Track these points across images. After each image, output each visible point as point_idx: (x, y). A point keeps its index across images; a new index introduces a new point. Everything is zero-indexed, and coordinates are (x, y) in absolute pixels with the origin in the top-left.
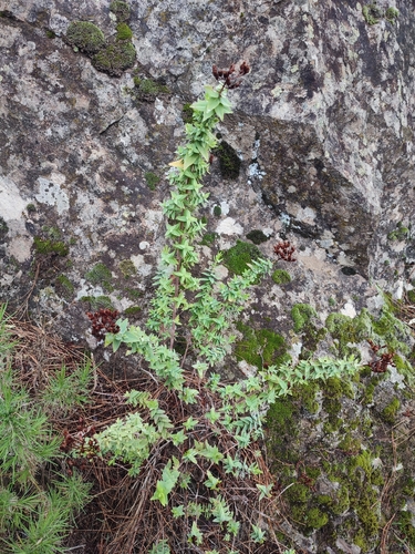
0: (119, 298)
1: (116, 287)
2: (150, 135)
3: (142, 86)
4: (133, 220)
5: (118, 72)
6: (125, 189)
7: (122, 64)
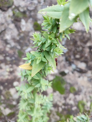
0: (5, 108)
1: (4, 103)
2: (19, 35)
3: (16, 15)
4: (11, 72)
5: (6, 9)
6: (8, 59)
7: (7, 5)
